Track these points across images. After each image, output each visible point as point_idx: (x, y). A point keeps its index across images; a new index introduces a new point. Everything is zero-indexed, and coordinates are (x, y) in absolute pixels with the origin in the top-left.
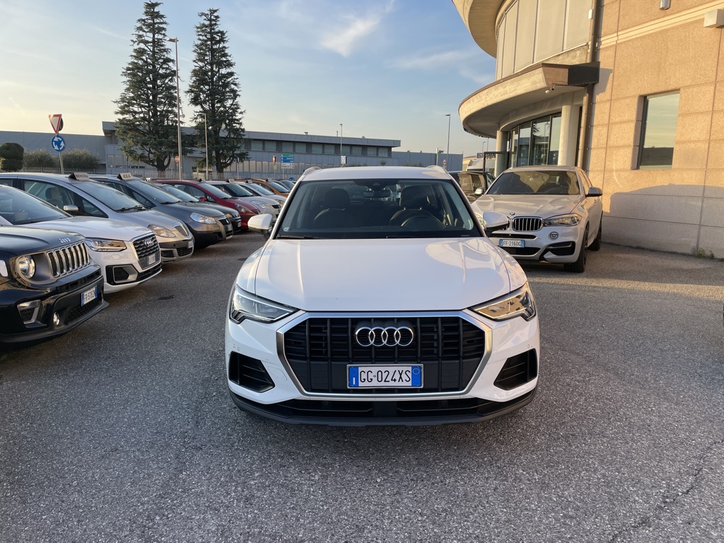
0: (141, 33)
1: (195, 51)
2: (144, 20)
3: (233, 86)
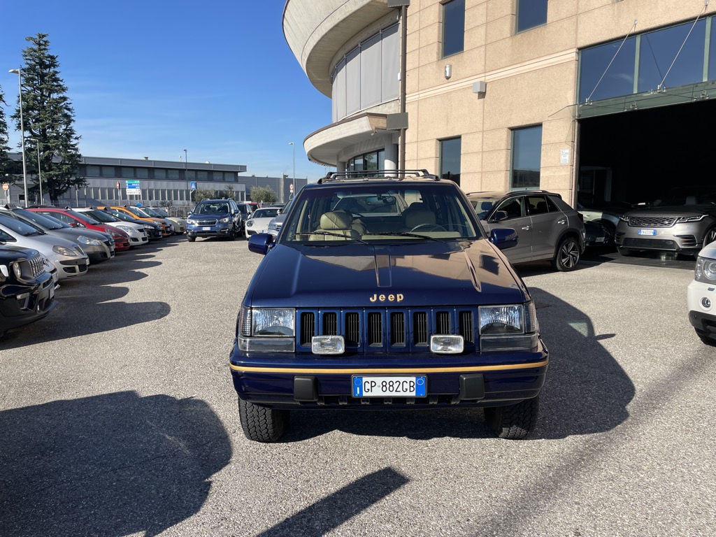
3: (66, 111)
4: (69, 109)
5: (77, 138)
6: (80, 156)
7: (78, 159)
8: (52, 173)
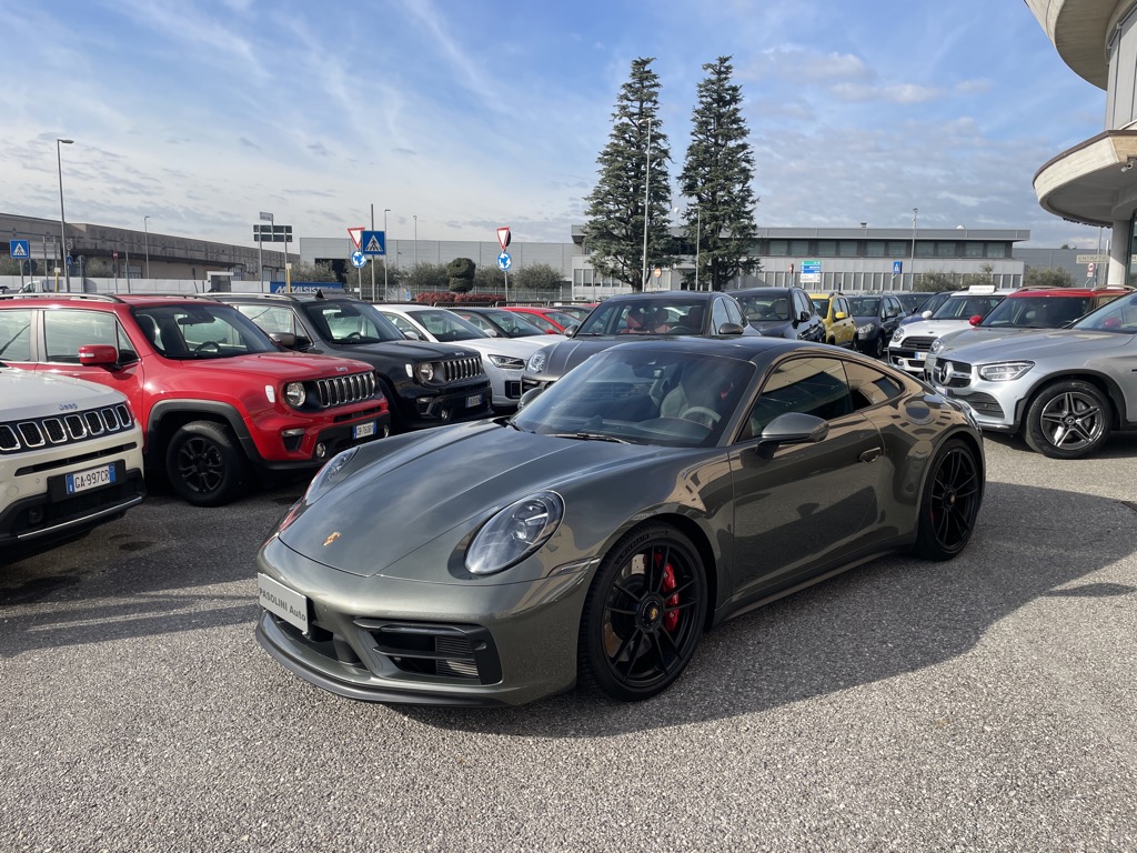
0: (625, 103)
1: (693, 120)
2: (630, 85)
3: (744, 164)
4: (748, 161)
5: (753, 202)
6: (754, 227)
7: (752, 231)
8: (716, 252)
